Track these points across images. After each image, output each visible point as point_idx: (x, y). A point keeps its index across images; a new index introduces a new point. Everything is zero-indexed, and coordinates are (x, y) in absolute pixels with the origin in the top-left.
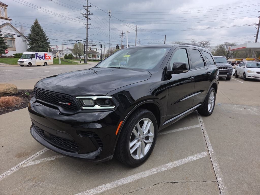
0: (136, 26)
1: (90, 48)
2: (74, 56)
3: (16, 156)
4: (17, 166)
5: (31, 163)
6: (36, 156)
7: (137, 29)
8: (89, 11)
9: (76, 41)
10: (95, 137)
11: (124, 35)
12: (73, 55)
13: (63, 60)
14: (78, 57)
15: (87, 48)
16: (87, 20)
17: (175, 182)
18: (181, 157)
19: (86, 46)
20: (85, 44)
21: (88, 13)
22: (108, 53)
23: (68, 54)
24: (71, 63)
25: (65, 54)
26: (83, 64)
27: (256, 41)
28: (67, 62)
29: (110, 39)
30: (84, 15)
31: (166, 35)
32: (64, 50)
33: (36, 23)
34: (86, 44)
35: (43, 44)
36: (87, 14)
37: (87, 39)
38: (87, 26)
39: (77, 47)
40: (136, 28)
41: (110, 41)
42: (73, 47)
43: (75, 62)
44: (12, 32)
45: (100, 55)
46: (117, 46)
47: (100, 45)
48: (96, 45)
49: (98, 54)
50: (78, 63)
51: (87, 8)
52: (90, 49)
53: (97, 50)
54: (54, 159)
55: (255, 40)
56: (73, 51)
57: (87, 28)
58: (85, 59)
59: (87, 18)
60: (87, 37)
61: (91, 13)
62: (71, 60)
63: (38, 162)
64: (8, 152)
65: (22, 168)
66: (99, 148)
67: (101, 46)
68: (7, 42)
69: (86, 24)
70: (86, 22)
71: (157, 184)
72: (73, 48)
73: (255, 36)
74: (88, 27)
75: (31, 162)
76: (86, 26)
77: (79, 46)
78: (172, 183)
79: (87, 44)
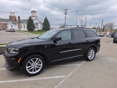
16: (66, 15)
33: (46, 18)
35: (48, 26)
37: (65, 23)
42: (60, 27)
44: (38, 22)
51: (66, 10)
52: (66, 27)
68: (35, 26)
76: (65, 18)
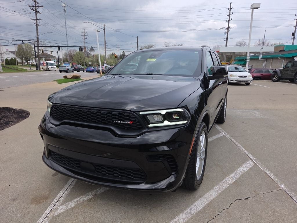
0: (104, 24)
1: (42, 50)
2: (19, 60)
3: (31, 203)
4: (44, 216)
5: (62, 209)
6: (62, 198)
7: (105, 28)
8: (37, 3)
9: (22, 41)
10: (168, 160)
11: (86, 34)
12: (17, 60)
13: (4, 67)
14: (25, 61)
15: (38, 50)
16: (36, 14)
17: (247, 197)
18: (232, 170)
19: (36, 48)
20: (35, 45)
21: (37, 5)
22: (66, 56)
23: (10, 58)
24: (17, 70)
25: (5, 58)
26: (34, 71)
27: (226, 46)
28: (11, 69)
29: (67, 39)
30: (32, 8)
31: (138, 37)
32: (3, 53)
34: (37, 46)
36: (35, 6)
37: (38, 38)
38: (37, 21)
39: (23, 48)
40: (104, 26)
41: (67, 42)
42: (16, 49)
43: (22, 69)
45: (57, 59)
46: (79, 48)
47: (57, 46)
48: (51, 47)
49: (54, 58)
50: (26, 70)
52: (43, 52)
53: (52, 52)
54: (90, 197)
55: (225, 44)
56: (17, 53)
57: (37, 25)
58: (37, 64)
59: (36, 12)
60: (37, 35)
61: (41, 6)
62: (15, 66)
63: (71, 204)
64: (14, 200)
65: (54, 217)
66: (173, 173)
67: (59, 47)
69: (35, 19)
70: (35, 17)
71: (232, 204)
72: (16, 51)
73: (225, 40)
74: (38, 23)
75: (61, 206)
76: (35, 22)
77: (25, 47)
78: (244, 199)
79: (38, 44)
